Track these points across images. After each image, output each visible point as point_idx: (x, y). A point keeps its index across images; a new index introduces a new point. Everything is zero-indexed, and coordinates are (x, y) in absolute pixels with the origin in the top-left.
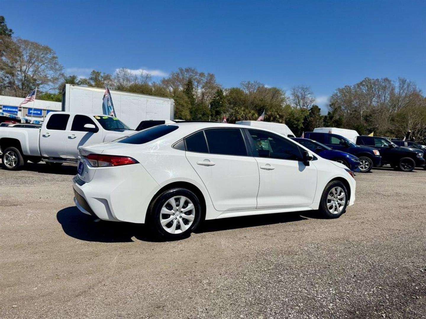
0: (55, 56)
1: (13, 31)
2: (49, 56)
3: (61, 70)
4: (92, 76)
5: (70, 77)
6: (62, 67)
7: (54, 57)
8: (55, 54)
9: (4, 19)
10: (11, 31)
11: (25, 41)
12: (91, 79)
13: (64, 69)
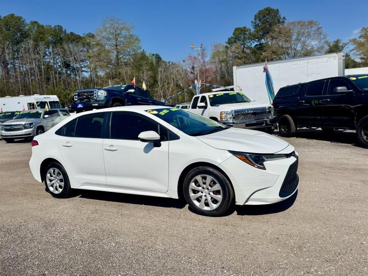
0: (319, 26)
1: (285, 18)
2: (314, 28)
3: (325, 38)
4: (361, 34)
5: (335, 41)
6: (326, 35)
7: (319, 28)
8: (319, 24)
9: (278, 11)
10: (284, 18)
11: (292, 23)
12: (361, 37)
13: (328, 36)
